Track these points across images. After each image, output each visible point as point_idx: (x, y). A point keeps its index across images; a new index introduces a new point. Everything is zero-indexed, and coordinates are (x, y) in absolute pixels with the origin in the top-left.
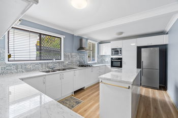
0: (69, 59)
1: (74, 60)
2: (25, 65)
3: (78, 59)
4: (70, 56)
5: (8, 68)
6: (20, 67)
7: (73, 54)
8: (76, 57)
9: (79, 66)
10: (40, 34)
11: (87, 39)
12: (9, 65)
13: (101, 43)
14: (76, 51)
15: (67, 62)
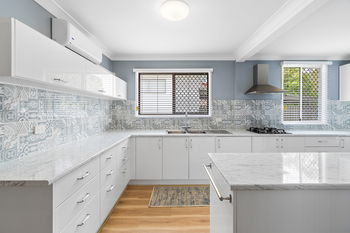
0: (224, 112)
1: (237, 114)
2: (153, 119)
3: (249, 112)
4: (227, 107)
6: (148, 122)
7: (235, 102)
8: (243, 109)
9: (250, 130)
10: (174, 74)
11: (279, 62)
15: (220, 120)
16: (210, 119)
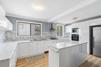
0: (45, 35)
1: (48, 35)
2: (24, 37)
3: (50, 35)
4: (45, 34)
5: (18, 38)
6: (22, 38)
7: (47, 32)
9: (51, 39)
10: (31, 24)
11: (56, 24)
12: (18, 37)
13: (67, 25)
14: (49, 31)
15: (44, 37)
16: (41, 37)
